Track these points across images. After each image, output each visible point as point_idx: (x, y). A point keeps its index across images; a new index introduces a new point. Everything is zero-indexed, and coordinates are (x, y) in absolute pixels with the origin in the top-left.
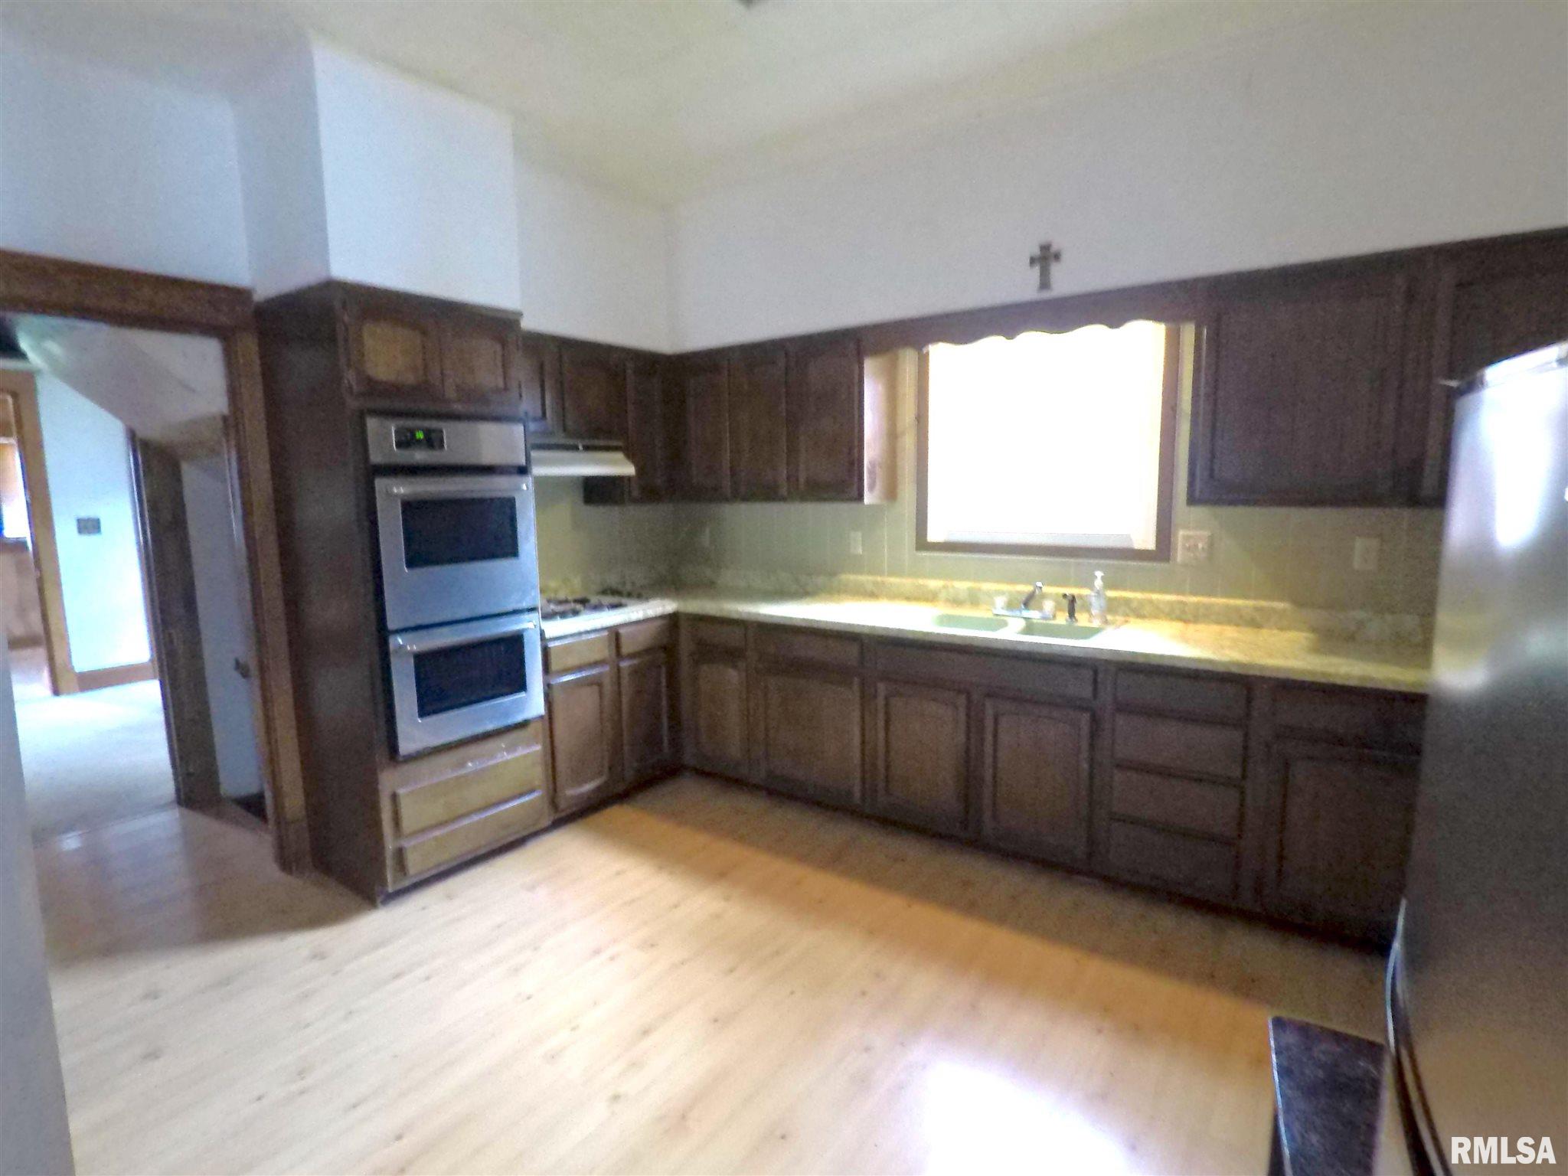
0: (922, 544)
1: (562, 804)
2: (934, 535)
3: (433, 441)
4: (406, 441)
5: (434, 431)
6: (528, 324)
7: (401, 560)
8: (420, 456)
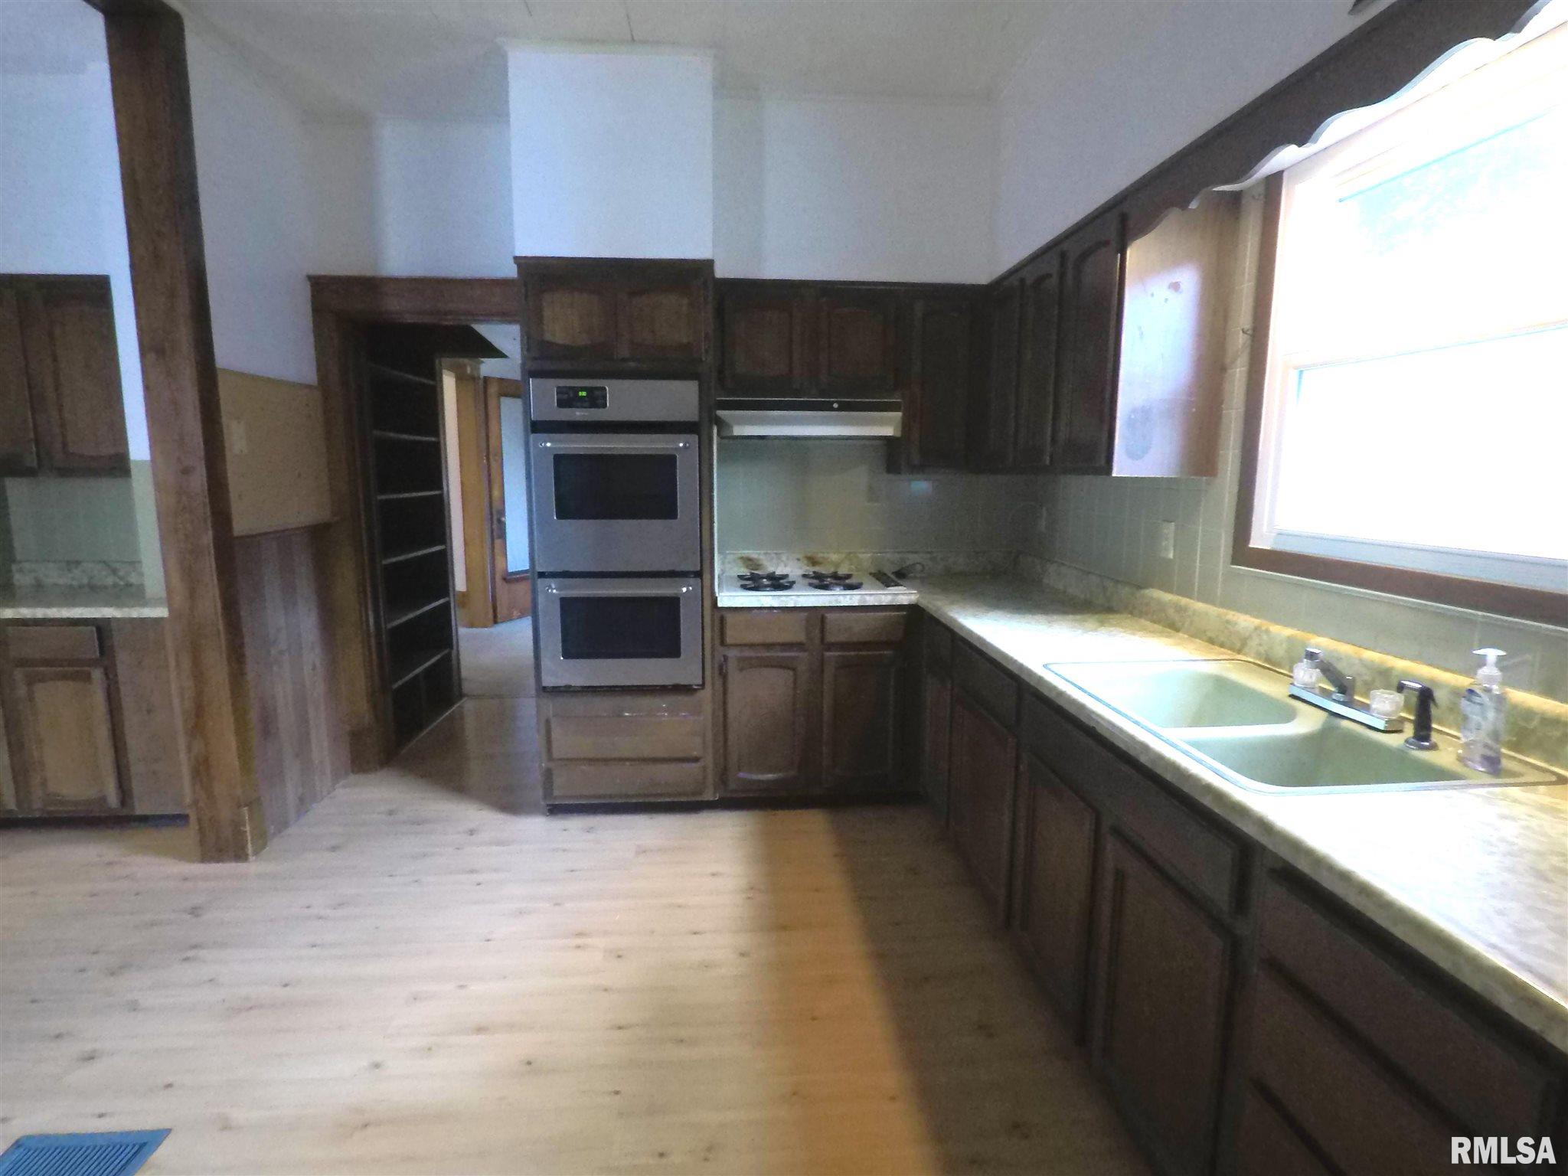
0: (1243, 553)
1: (732, 786)
2: (1261, 539)
3: (596, 399)
4: (567, 400)
5: (597, 388)
6: (723, 270)
7: (553, 510)
8: (579, 414)
